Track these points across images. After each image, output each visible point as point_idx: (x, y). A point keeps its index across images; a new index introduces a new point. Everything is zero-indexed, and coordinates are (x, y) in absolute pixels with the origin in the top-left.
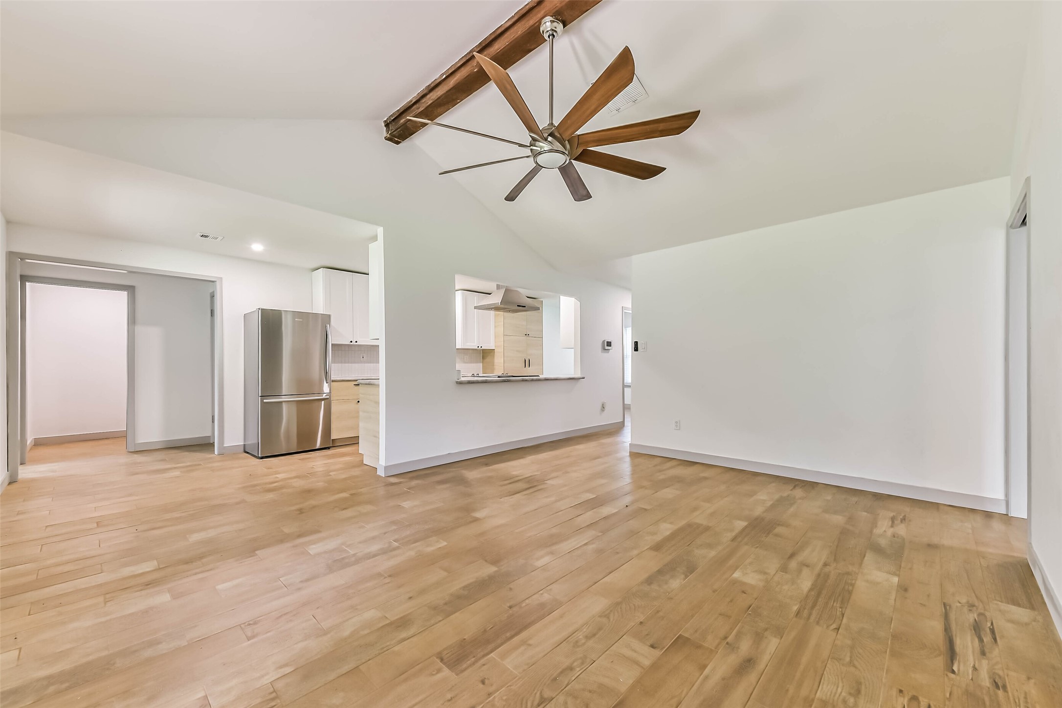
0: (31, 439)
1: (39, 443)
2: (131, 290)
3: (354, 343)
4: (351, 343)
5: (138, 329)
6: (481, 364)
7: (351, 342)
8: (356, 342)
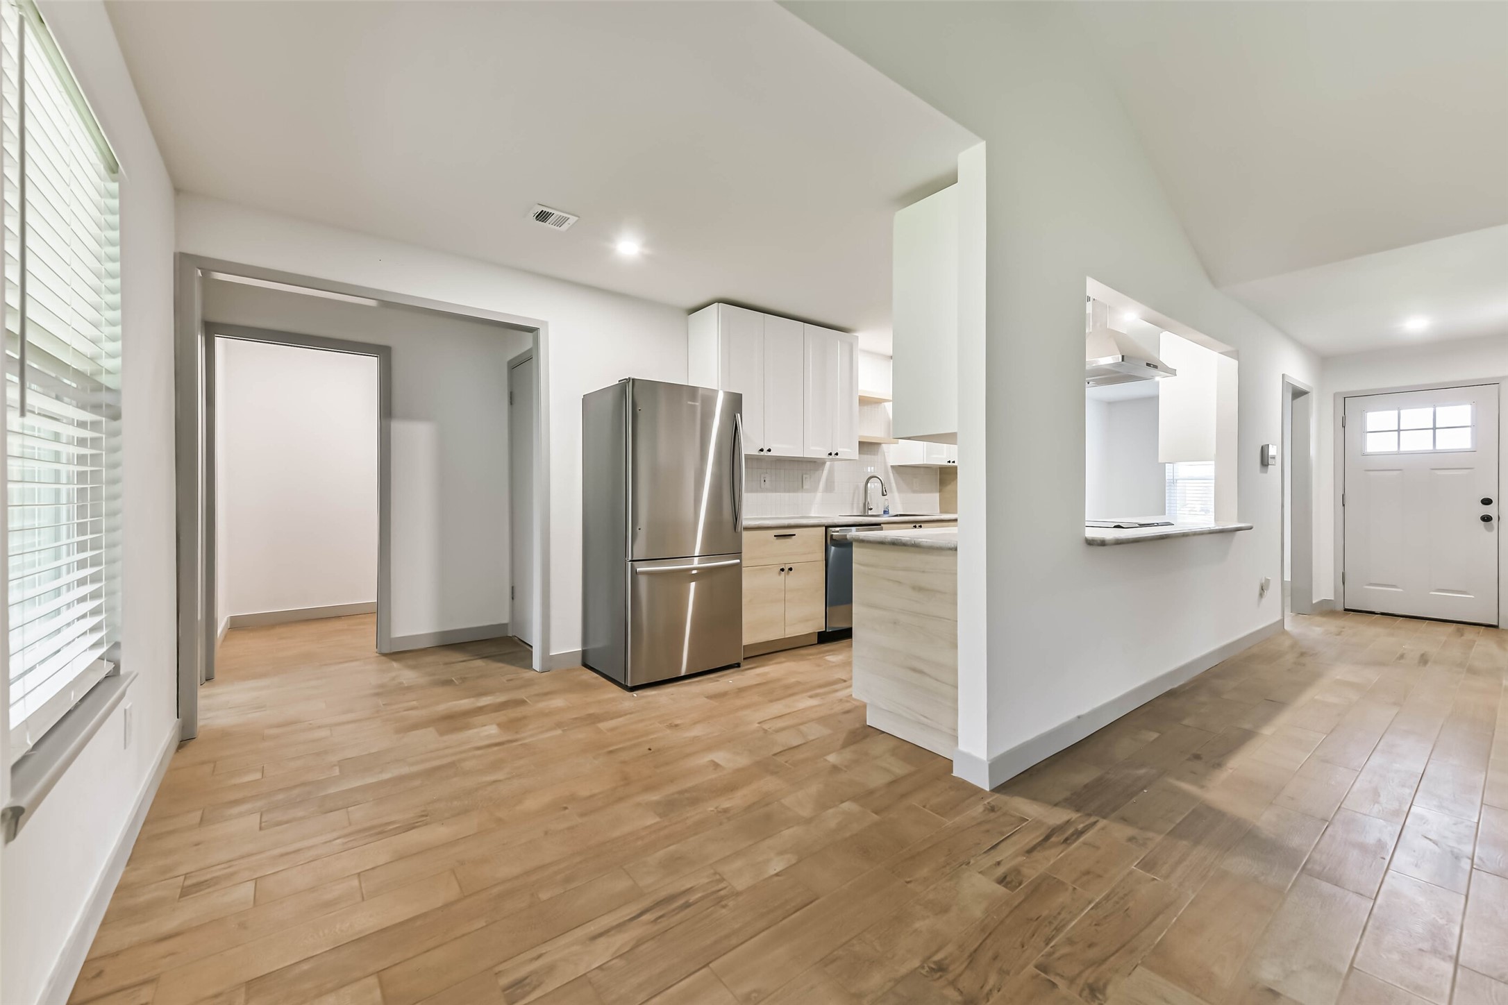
0: (225, 619)
1: (238, 625)
2: (383, 353)
3: (765, 453)
4: (762, 453)
5: (397, 427)
6: (937, 495)
7: (762, 450)
8: (769, 450)
